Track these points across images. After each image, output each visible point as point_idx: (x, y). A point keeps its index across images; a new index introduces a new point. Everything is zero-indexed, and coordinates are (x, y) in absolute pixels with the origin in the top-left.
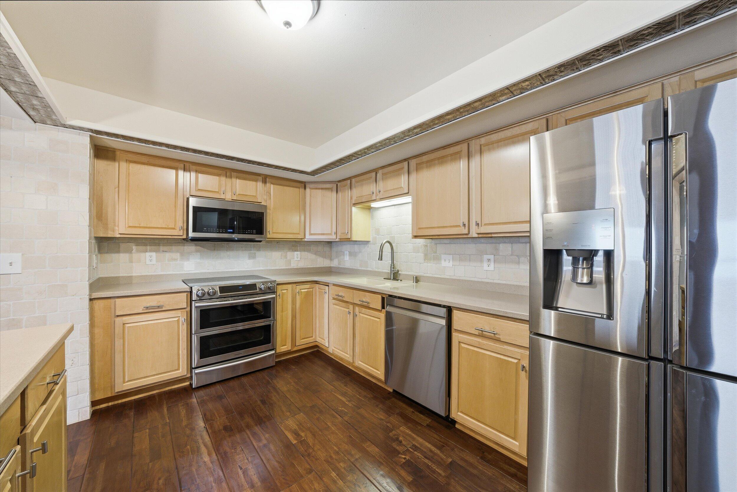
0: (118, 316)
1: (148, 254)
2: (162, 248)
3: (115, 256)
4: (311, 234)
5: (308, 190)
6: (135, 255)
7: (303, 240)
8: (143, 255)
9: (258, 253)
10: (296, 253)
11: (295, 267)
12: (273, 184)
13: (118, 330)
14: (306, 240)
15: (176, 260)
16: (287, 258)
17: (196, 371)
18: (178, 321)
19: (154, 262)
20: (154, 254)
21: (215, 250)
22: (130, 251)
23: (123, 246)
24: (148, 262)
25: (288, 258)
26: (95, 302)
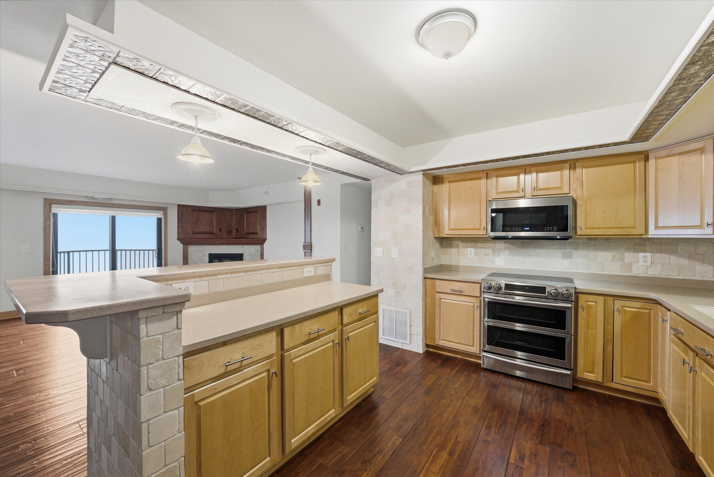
0: (438, 292)
1: (469, 249)
2: (479, 245)
3: (449, 250)
4: (657, 227)
5: (652, 162)
6: (461, 250)
7: (643, 236)
8: (466, 249)
9: (575, 253)
10: (641, 255)
11: (640, 275)
12: (586, 167)
13: (437, 302)
14: (650, 236)
15: (488, 255)
16: (624, 261)
17: (484, 354)
18: (474, 306)
19: (473, 256)
20: (473, 249)
21: (523, 247)
22: (457, 247)
23: (454, 242)
24: (469, 256)
25: (627, 260)
26: (427, 280)
